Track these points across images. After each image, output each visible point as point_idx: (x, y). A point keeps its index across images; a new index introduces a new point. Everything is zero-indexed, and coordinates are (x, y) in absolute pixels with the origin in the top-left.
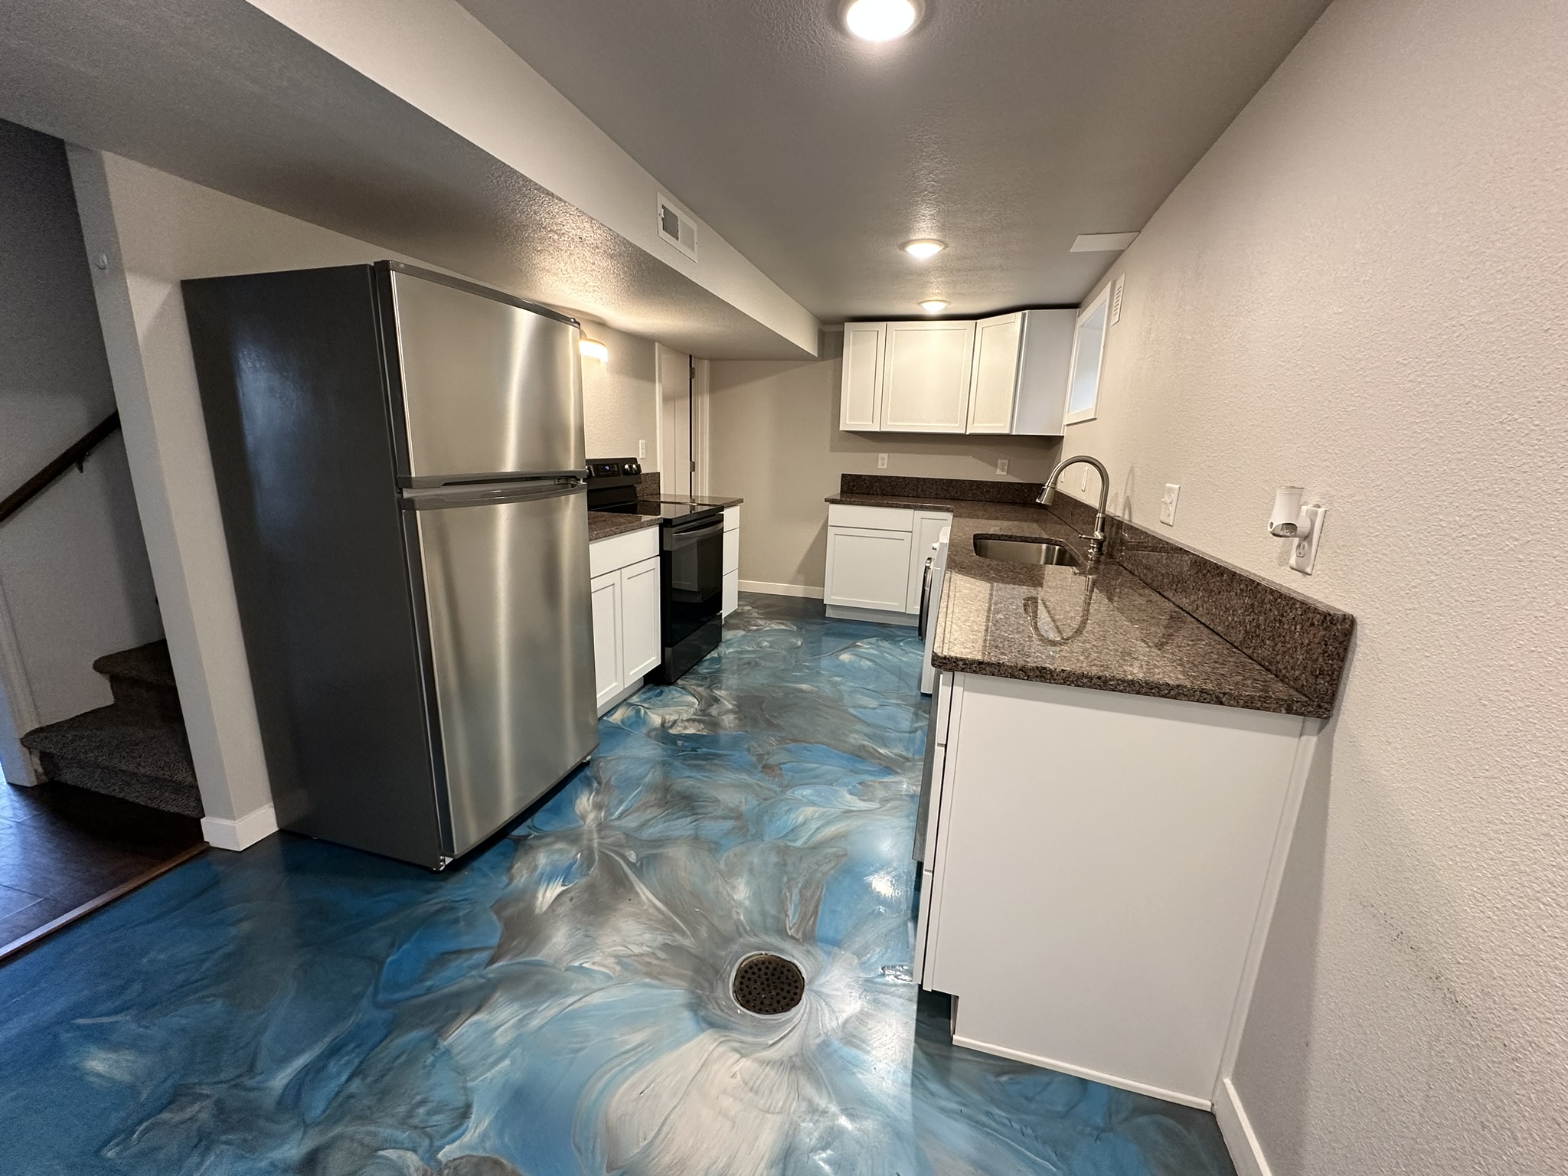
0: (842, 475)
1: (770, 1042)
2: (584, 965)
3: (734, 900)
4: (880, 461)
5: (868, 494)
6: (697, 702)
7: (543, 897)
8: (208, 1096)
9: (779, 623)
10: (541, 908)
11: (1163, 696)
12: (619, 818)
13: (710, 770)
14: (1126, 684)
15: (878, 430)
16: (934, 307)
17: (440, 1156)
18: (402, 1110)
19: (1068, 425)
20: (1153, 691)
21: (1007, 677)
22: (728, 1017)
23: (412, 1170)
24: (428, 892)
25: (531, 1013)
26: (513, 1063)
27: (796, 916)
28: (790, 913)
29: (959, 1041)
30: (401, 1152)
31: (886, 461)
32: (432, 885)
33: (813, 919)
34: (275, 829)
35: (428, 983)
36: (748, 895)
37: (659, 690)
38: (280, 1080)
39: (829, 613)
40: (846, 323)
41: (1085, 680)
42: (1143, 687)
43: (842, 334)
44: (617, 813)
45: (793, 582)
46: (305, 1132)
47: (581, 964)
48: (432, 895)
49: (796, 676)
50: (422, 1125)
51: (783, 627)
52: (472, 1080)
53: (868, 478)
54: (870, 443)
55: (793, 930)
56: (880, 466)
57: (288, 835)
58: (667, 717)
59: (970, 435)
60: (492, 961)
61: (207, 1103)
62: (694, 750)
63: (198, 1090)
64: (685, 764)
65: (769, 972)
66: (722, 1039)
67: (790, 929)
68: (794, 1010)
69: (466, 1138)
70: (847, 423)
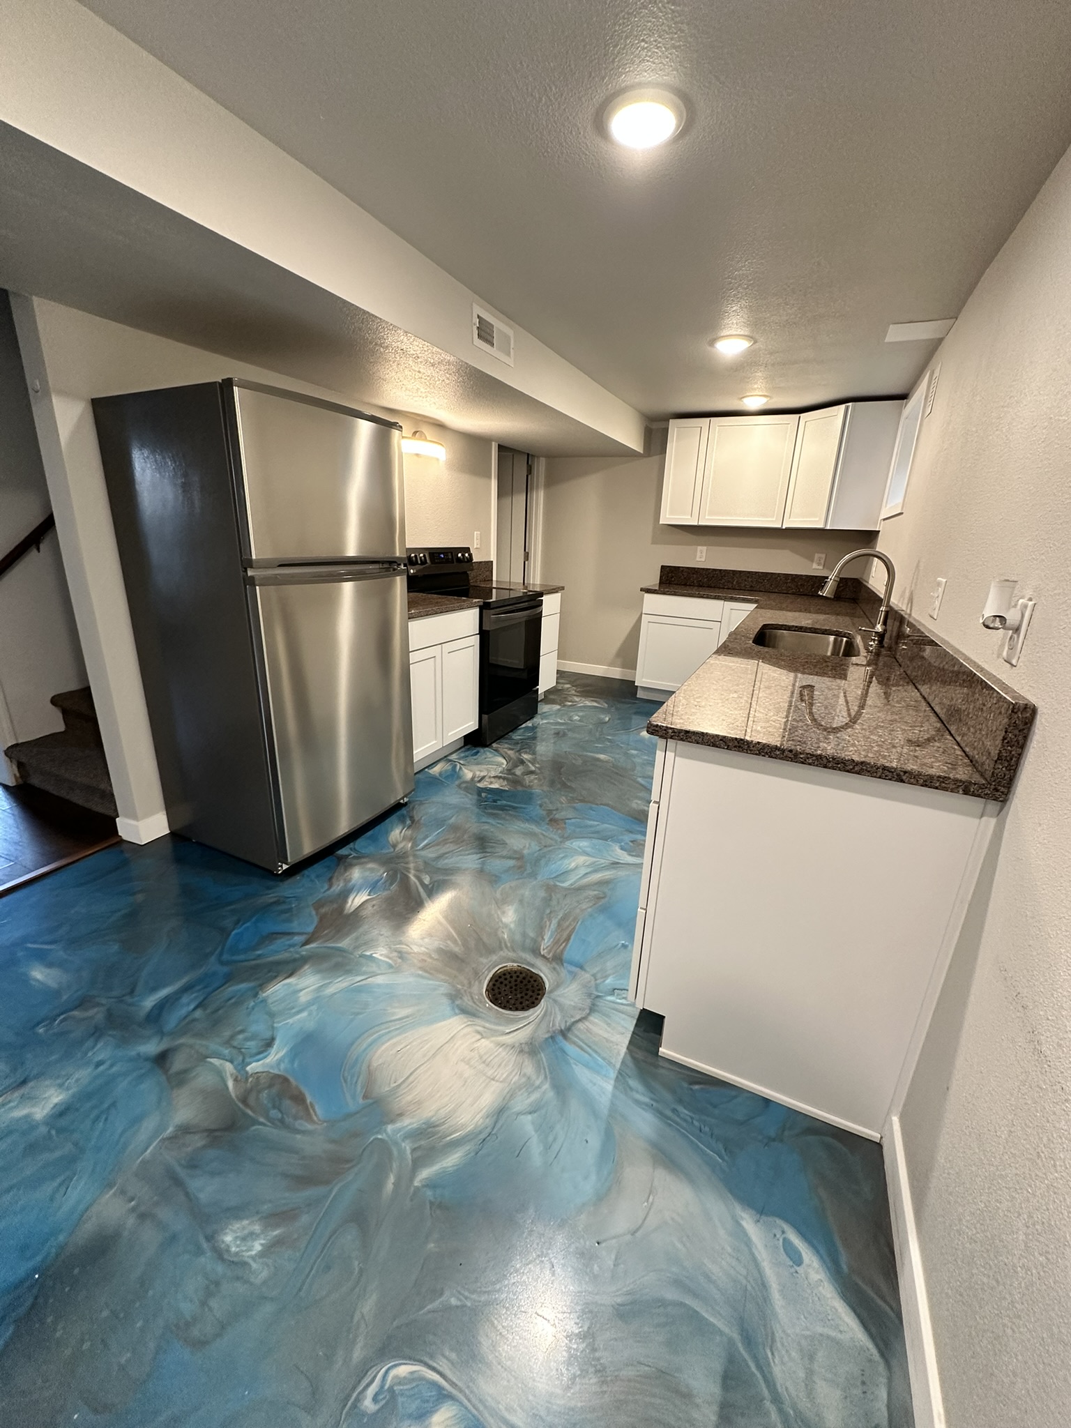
0: (662, 566)
1: (508, 1031)
2: (374, 955)
3: (502, 921)
4: (699, 554)
5: (685, 585)
6: (505, 763)
7: (352, 902)
8: (103, 1005)
9: (592, 701)
10: (349, 910)
11: (848, 771)
12: (423, 849)
13: (504, 819)
14: (814, 758)
15: (696, 524)
16: (754, 402)
17: (248, 1068)
18: (227, 1034)
19: (884, 520)
20: (839, 766)
21: (709, 745)
22: (478, 1008)
23: (228, 1074)
24: (269, 888)
25: (331, 982)
26: (310, 1014)
27: (552, 940)
28: (546, 938)
29: (664, 1053)
30: (222, 1061)
31: (704, 554)
32: (271, 883)
33: (564, 945)
34: (167, 831)
35: (259, 952)
36: (514, 919)
37: (475, 751)
38: (149, 1002)
39: (640, 694)
40: (671, 420)
41: (778, 753)
42: (830, 762)
43: (666, 431)
44: (421, 845)
45: (610, 665)
46: (162, 1039)
47: (372, 954)
48: (270, 891)
49: (597, 747)
50: (239, 1047)
51: (595, 704)
52: (279, 1022)
53: (685, 570)
54: (689, 537)
55: (546, 951)
56: (698, 559)
57: (176, 836)
58: (478, 773)
59: (787, 529)
60: (307, 943)
61: (102, 1009)
62: (495, 801)
63: (97, 1000)
64: (485, 812)
65: (519, 980)
66: (469, 1023)
67: (544, 950)
68: (531, 1011)
69: (268, 1060)
70: (667, 516)
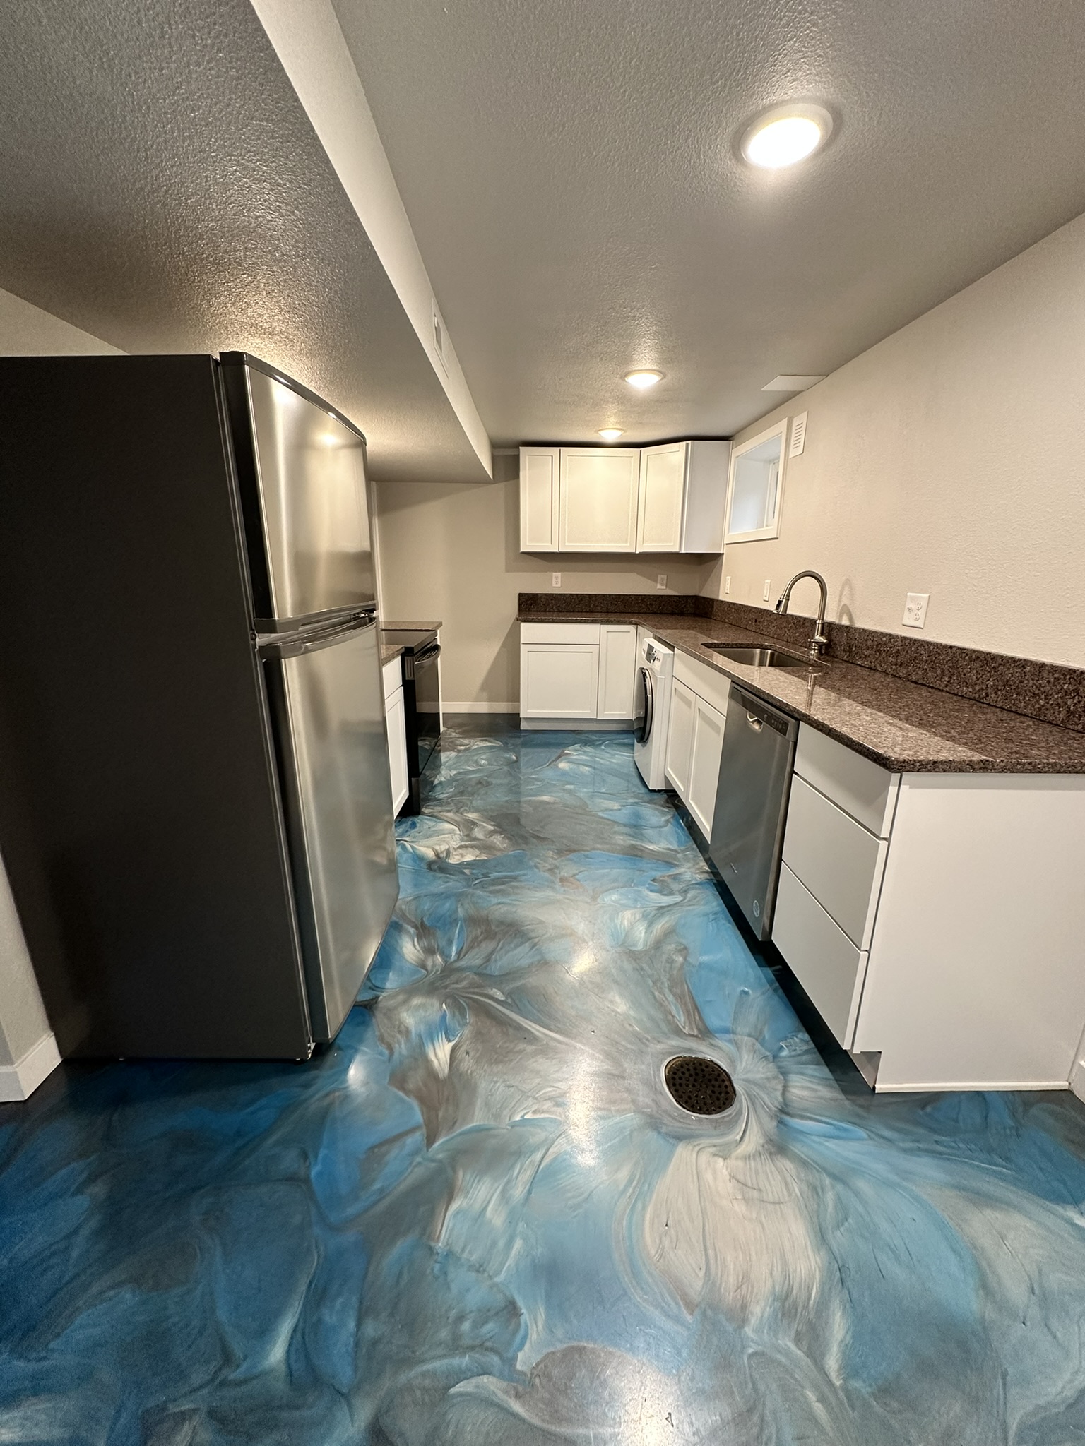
0: (519, 594)
1: (738, 1138)
2: (526, 1117)
3: (619, 1014)
4: (554, 580)
5: (545, 611)
6: (457, 829)
7: (438, 1059)
8: (195, 1411)
10: (443, 1070)
12: (458, 959)
13: (515, 894)
15: (557, 551)
16: (610, 435)
17: (519, 1366)
18: (444, 1334)
22: (689, 1126)
23: (500, 1394)
24: (307, 1086)
25: (508, 1182)
26: (525, 1239)
27: (681, 1013)
28: (674, 1012)
29: (881, 1089)
30: (474, 1380)
31: (559, 580)
32: (304, 1078)
33: (696, 1014)
34: (58, 1061)
35: (377, 1186)
36: (628, 1006)
37: (410, 822)
38: (277, 1353)
39: (524, 726)
40: (520, 448)
43: (518, 456)
44: (453, 954)
45: (476, 700)
46: (350, 1406)
47: (523, 1116)
48: (313, 1089)
49: (531, 789)
50: (477, 1342)
51: (489, 744)
52: (498, 1273)
53: (544, 596)
54: (541, 563)
55: (687, 1028)
56: (554, 585)
58: (437, 848)
59: (640, 554)
60: (430, 1140)
61: (196, 1420)
62: (485, 876)
63: (173, 1408)
64: (485, 891)
65: (692, 1072)
66: (697, 1149)
67: (684, 1028)
68: (736, 1102)
69: (533, 1336)
70: (528, 544)
